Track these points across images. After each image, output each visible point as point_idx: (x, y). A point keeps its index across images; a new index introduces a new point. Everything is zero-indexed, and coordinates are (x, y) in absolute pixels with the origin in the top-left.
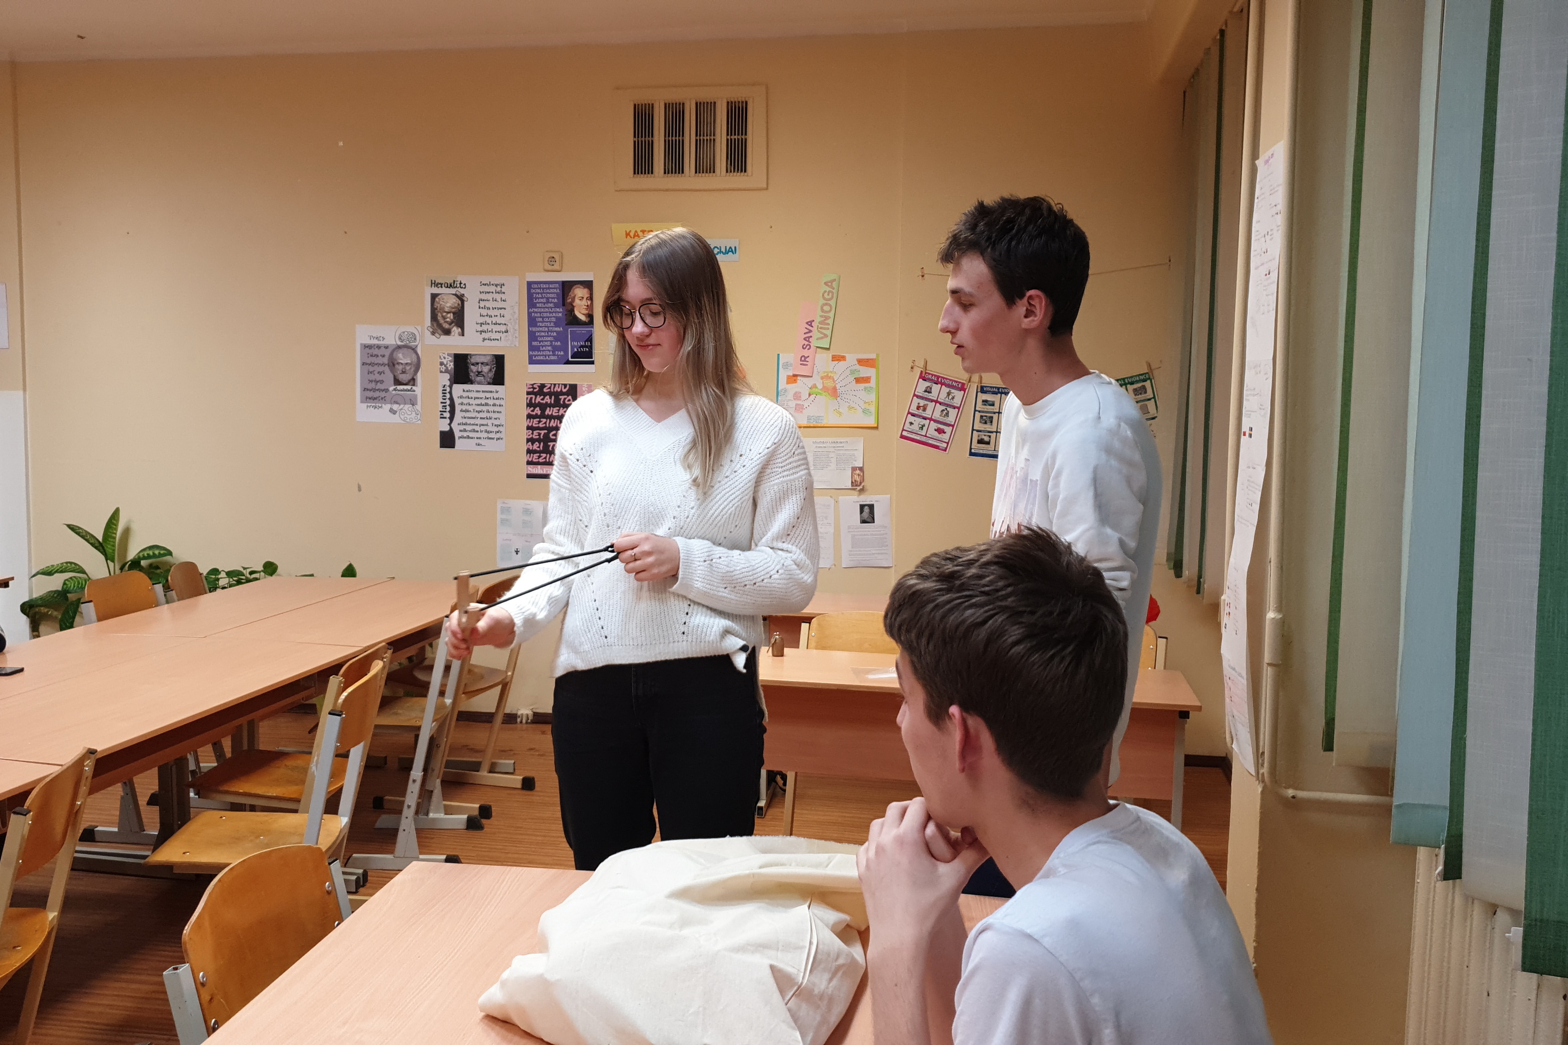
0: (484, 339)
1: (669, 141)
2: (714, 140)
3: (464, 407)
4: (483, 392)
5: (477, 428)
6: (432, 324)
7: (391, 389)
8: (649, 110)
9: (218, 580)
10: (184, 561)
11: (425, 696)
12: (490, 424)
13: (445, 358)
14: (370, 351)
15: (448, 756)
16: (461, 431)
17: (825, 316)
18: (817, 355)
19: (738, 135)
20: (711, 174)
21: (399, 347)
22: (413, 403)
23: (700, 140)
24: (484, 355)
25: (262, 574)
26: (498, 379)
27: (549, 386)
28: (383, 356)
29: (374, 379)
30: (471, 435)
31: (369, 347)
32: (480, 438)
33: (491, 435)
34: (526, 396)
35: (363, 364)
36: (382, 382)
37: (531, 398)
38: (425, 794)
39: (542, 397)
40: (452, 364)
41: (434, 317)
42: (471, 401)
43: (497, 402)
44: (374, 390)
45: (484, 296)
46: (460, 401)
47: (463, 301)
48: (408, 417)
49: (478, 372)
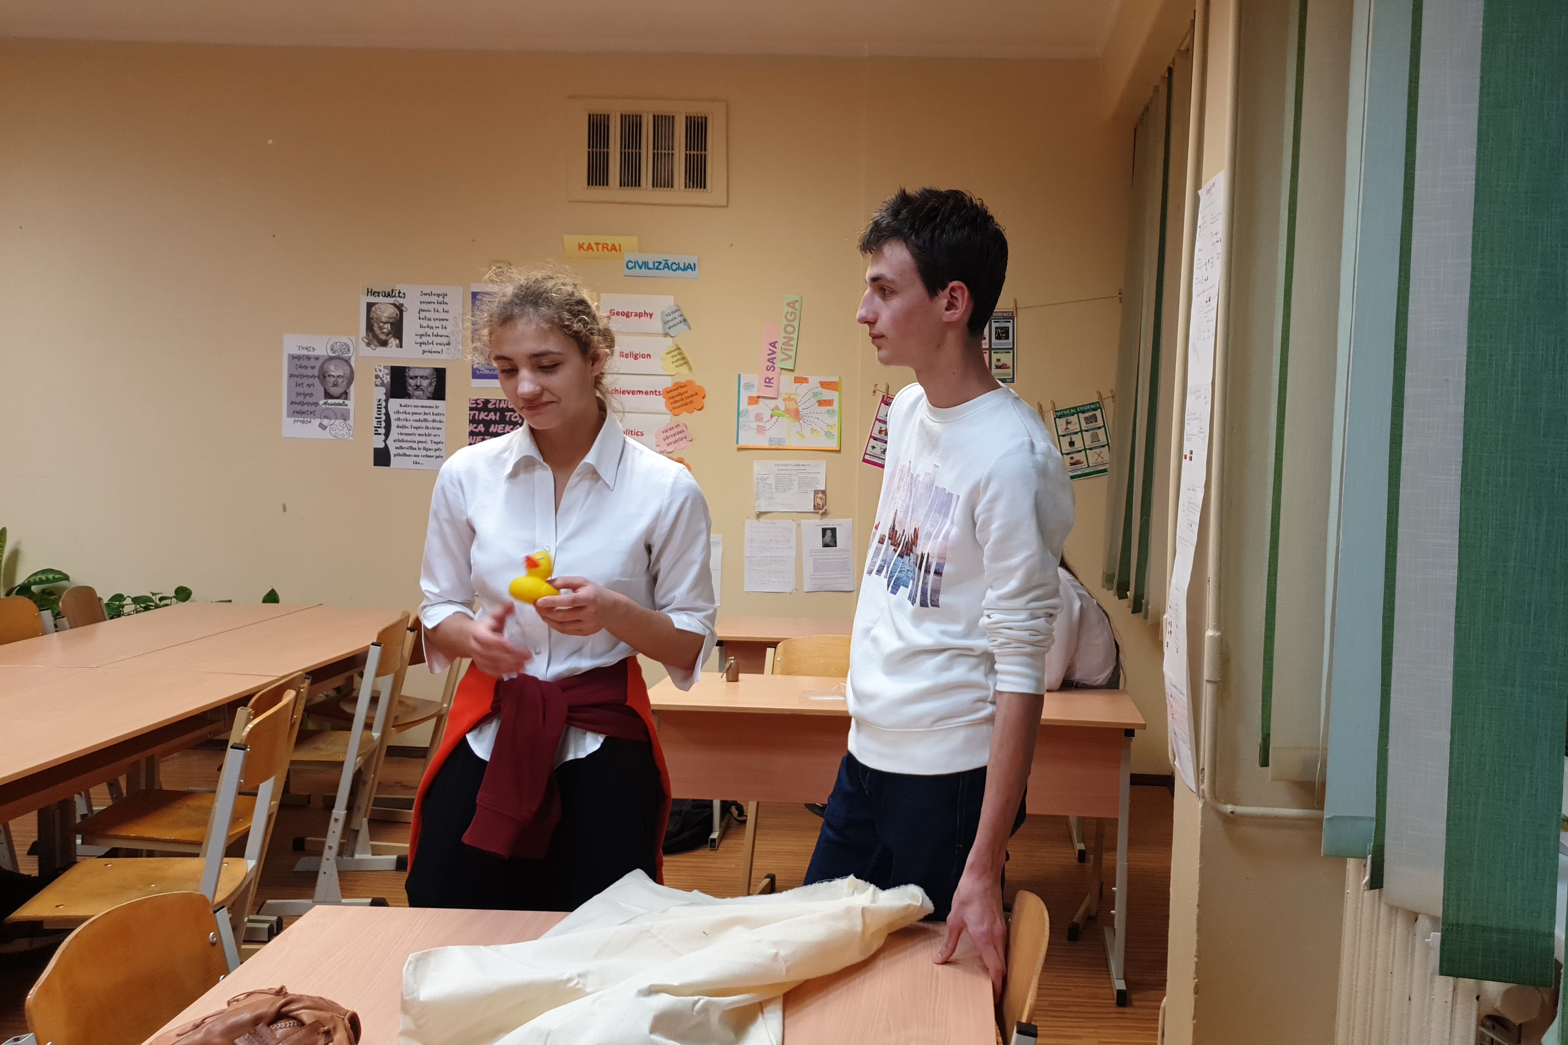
0: (424, 352)
1: (625, 153)
2: (672, 154)
3: (401, 423)
4: (422, 407)
5: (414, 445)
6: (367, 335)
7: (321, 402)
8: (604, 121)
9: (123, 606)
10: (80, 585)
11: (350, 729)
12: (429, 441)
13: (380, 371)
14: (299, 363)
15: (376, 794)
16: (396, 448)
17: (788, 338)
18: (782, 377)
19: (698, 150)
20: (669, 189)
21: (331, 358)
22: (345, 417)
23: (658, 154)
24: (424, 368)
25: (174, 599)
26: (439, 393)
27: (494, 401)
28: (313, 368)
29: (302, 392)
30: (408, 452)
31: (298, 357)
32: (418, 456)
33: (430, 453)
34: (469, 412)
35: (291, 376)
36: (311, 395)
37: (474, 414)
38: (350, 834)
39: (486, 413)
40: (388, 377)
41: (370, 327)
42: (409, 417)
43: (437, 418)
44: (302, 404)
45: (424, 307)
46: (397, 416)
47: (401, 312)
48: (340, 433)
49: (417, 386)
